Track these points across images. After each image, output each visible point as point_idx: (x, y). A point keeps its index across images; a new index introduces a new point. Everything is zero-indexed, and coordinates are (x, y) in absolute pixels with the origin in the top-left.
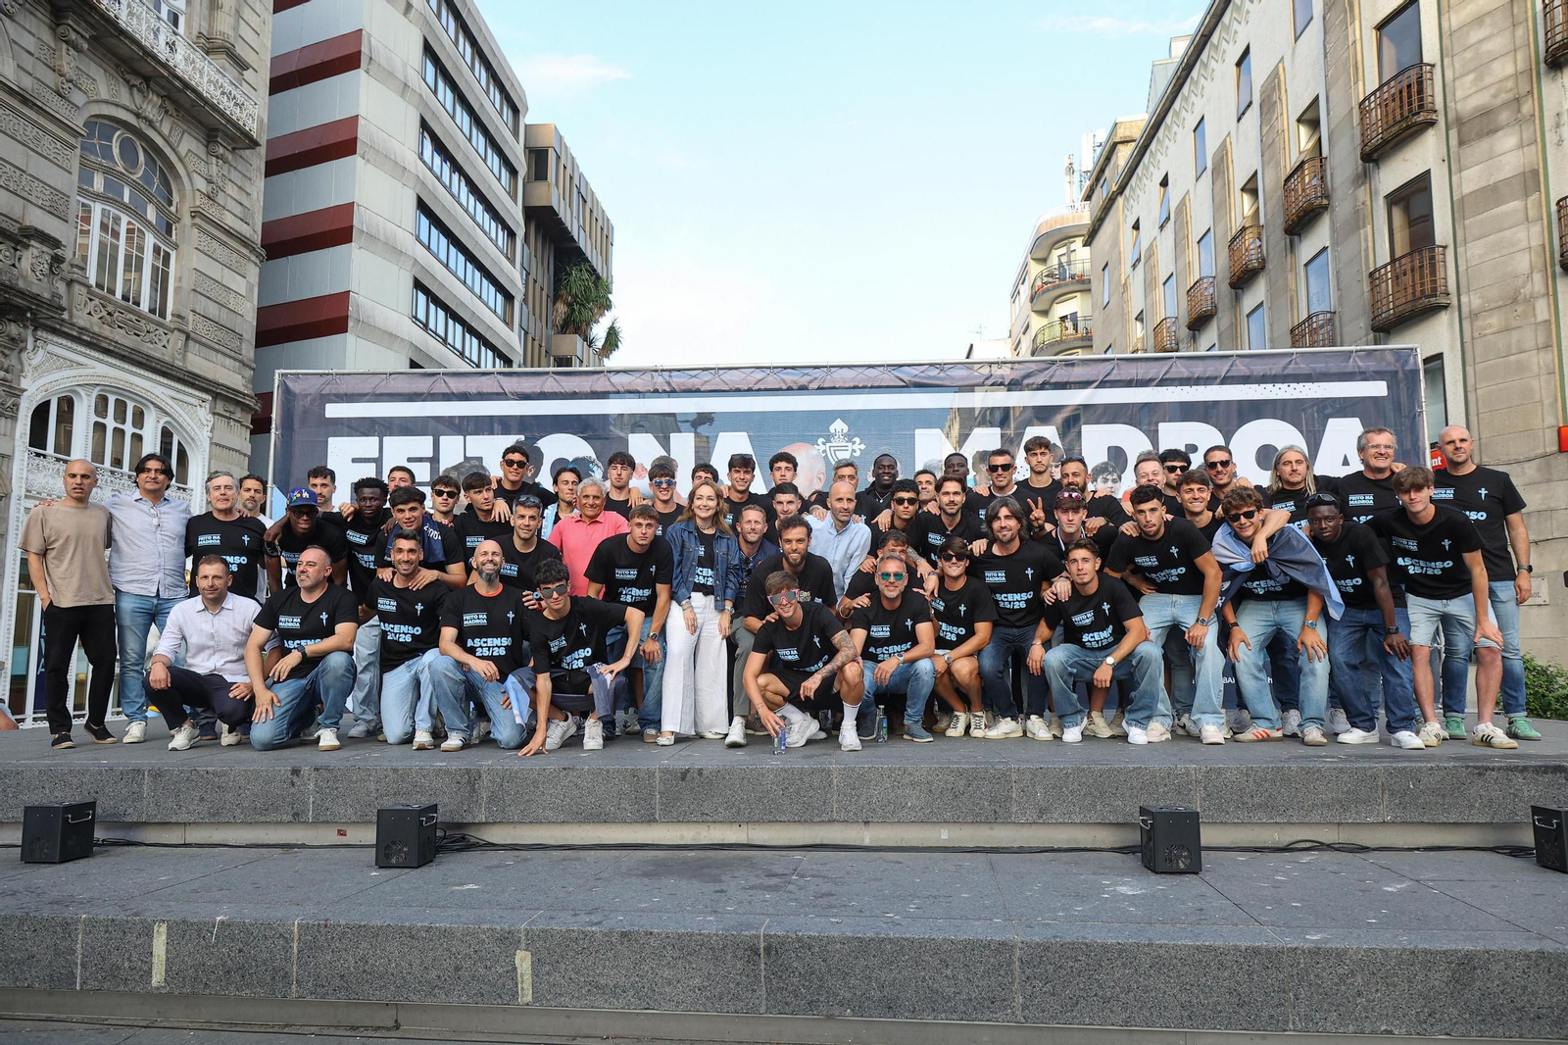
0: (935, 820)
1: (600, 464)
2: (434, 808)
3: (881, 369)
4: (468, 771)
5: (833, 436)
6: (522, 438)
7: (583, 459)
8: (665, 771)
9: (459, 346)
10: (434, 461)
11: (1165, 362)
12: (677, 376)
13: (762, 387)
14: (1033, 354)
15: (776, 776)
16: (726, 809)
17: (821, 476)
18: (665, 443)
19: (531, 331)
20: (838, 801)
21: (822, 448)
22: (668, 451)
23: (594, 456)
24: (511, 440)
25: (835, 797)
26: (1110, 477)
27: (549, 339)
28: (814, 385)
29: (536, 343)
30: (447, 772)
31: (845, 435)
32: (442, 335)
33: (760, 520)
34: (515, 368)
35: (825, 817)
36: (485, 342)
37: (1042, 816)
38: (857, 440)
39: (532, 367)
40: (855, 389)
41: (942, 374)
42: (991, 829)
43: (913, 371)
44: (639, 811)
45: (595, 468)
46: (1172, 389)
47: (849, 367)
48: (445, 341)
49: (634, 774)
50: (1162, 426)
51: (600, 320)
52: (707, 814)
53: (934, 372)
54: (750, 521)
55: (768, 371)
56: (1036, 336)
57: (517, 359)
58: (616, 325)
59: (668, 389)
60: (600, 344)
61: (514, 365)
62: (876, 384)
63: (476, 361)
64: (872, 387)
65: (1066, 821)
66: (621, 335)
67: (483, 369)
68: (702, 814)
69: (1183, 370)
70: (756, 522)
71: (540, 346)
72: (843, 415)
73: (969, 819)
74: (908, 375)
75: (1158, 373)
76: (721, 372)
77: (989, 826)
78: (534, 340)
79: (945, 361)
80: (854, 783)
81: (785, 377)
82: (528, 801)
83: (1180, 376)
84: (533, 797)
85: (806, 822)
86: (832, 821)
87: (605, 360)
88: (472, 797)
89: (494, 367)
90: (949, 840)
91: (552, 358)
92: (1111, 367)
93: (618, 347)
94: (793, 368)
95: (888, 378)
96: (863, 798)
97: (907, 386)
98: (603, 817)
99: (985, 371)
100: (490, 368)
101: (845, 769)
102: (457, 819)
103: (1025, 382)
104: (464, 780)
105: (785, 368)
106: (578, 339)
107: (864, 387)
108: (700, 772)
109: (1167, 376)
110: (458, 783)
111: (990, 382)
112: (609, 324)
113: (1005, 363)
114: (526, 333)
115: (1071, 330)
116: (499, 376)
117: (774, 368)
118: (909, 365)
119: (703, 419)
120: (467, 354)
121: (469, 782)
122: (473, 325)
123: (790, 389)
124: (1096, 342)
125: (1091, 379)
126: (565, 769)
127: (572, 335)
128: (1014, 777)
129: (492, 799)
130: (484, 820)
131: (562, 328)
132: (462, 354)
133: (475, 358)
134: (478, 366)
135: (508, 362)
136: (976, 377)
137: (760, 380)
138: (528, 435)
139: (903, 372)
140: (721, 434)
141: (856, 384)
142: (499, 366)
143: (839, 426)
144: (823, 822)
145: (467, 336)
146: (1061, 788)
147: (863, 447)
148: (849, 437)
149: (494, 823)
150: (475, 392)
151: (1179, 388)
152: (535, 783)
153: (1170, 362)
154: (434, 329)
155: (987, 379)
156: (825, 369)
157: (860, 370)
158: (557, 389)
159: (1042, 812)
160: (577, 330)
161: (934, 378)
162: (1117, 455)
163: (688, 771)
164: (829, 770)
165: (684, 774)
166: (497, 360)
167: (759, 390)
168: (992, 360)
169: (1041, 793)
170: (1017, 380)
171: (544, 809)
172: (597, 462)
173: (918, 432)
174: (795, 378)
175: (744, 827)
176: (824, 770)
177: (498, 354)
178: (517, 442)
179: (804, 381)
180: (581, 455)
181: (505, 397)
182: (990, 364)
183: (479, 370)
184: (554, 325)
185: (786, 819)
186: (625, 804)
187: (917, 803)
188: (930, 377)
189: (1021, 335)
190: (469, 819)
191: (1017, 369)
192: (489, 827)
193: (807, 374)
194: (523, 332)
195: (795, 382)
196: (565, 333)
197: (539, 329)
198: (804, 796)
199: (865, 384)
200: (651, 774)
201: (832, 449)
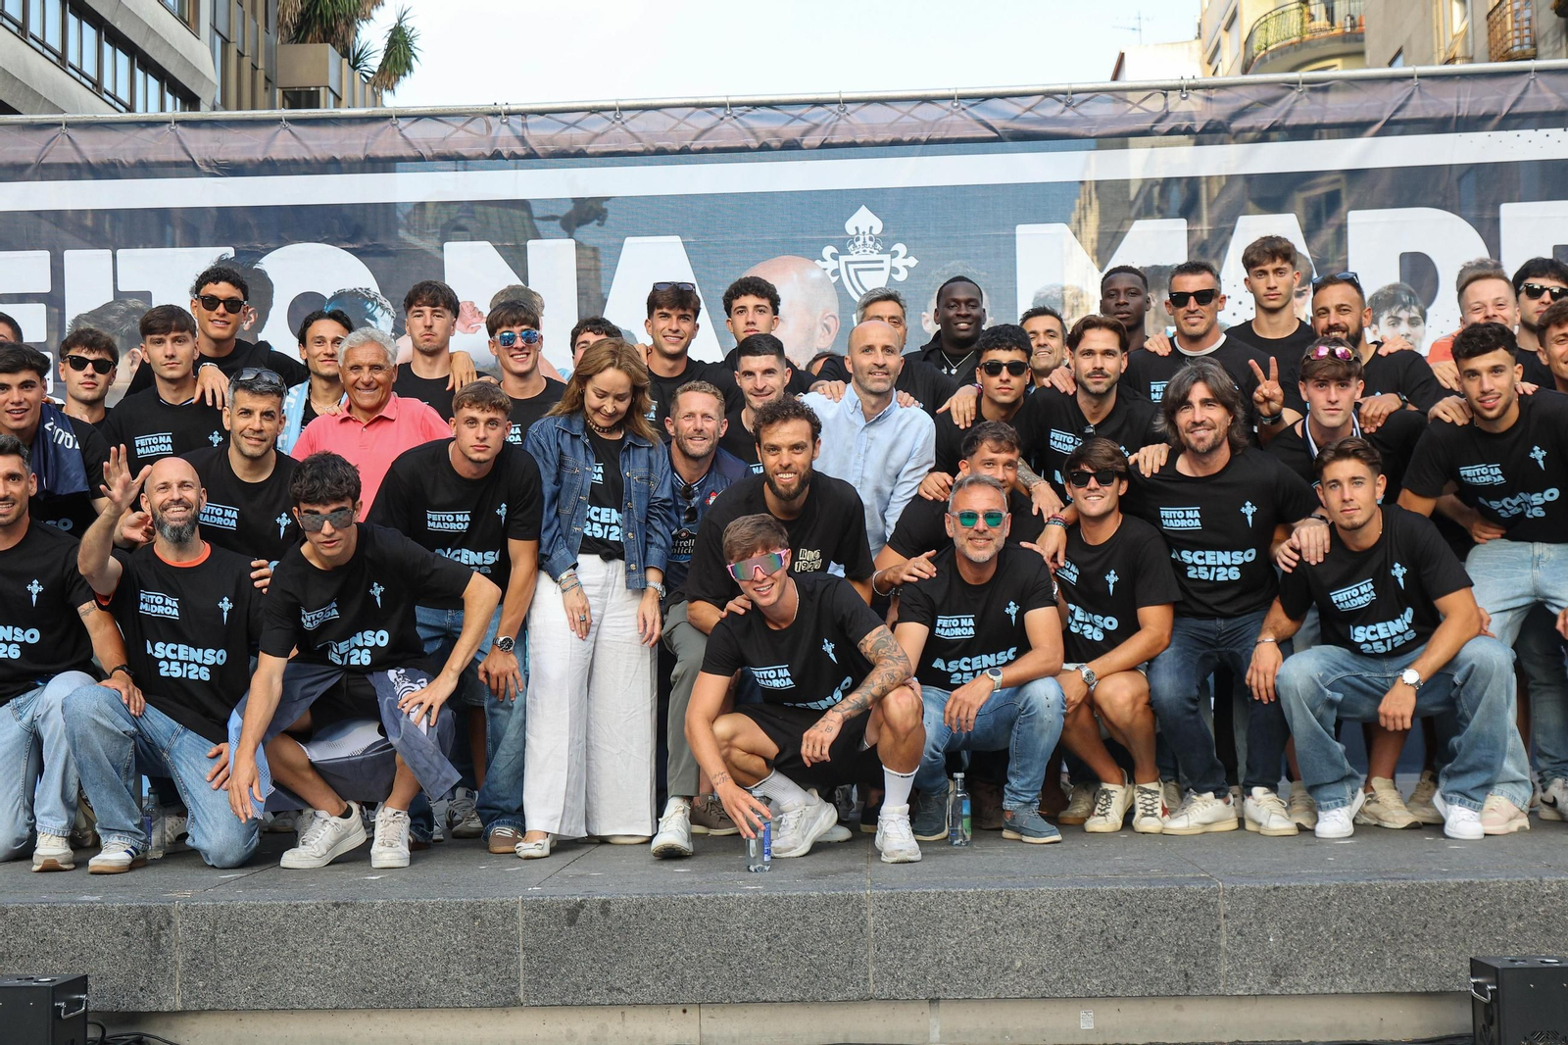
0: (1068, 993)
1: (388, 304)
2: (81, 984)
3: (947, 104)
4: (146, 912)
5: (853, 240)
6: (229, 252)
7: (354, 294)
8: (536, 907)
9: (90, 68)
10: (54, 300)
11: (1512, 80)
12: (537, 125)
13: (710, 144)
14: (1245, 70)
15: (754, 914)
16: (657, 979)
17: (831, 322)
18: (517, 259)
19: (236, 37)
20: (877, 961)
21: (831, 265)
22: (525, 278)
23: (375, 288)
24: (206, 257)
25: (872, 952)
26: (1404, 314)
27: (270, 53)
28: (814, 139)
29: (247, 62)
30: (104, 914)
31: (876, 239)
32: (57, 46)
33: (712, 412)
34: (205, 112)
35: (852, 992)
36: (144, 62)
37: (1278, 984)
38: (901, 248)
39: (239, 108)
40: (896, 145)
41: (1069, 114)
42: (1180, 1008)
43: (1011, 108)
44: (484, 985)
45: (378, 312)
46: (1527, 134)
47: (883, 101)
48: (61, 60)
49: (474, 914)
50: (1508, 211)
51: (375, 13)
52: (619, 990)
53: (1053, 110)
54: (692, 415)
55: (721, 112)
56: (1251, 34)
57: (209, 94)
58: (408, 24)
59: (520, 150)
60: (374, 62)
61: (203, 106)
62: (937, 136)
63: (126, 99)
64: (929, 142)
65: (1326, 990)
66: (416, 43)
67: (139, 114)
68: (611, 990)
69: (1550, 95)
70: (704, 415)
71: (255, 68)
72: (872, 199)
73: (1136, 990)
74: (1001, 116)
75: (1501, 104)
76: (626, 115)
77: (1173, 1003)
78: (241, 55)
79: (1075, 87)
80: (909, 924)
81: (756, 124)
82: (266, 968)
83: (1542, 108)
84: (275, 960)
85: (814, 1001)
86: (866, 999)
87: (386, 95)
88: (155, 961)
89: (162, 108)
90: (1098, 1031)
91: (278, 93)
92: (1409, 90)
93: (410, 68)
94: (770, 105)
95: (962, 124)
96: (927, 952)
97: (999, 139)
98: (414, 998)
99: (1156, 105)
100: (154, 112)
101: (890, 898)
102: (127, 1004)
103: (1236, 125)
104: (138, 930)
105: (756, 105)
106: (331, 53)
107: (914, 142)
108: (605, 908)
109: (1519, 109)
110: (127, 934)
111: (1165, 126)
112: (392, 22)
113: (1194, 88)
114: (226, 42)
115: (1321, 21)
116: (179, 129)
117: (733, 105)
118: (1002, 96)
119: (583, 214)
120: (107, 85)
121: (148, 933)
122: (118, 25)
123: (765, 148)
124: (1371, 44)
125: (1368, 117)
126: (337, 905)
127: (318, 45)
128: (1224, 906)
129: (196, 964)
130: (179, 1007)
131: (298, 30)
132: (97, 86)
133: (123, 94)
134: (130, 109)
135: (190, 100)
136: (1137, 118)
137: (704, 132)
138: (243, 246)
139: (993, 111)
140: (628, 240)
141: (897, 136)
142: (173, 109)
143: (864, 221)
144: (847, 1000)
145: (107, 48)
146: (1315, 926)
147: (912, 262)
148: (885, 243)
149: (200, 1012)
150: (132, 160)
151: (1542, 132)
152: (279, 930)
153: (1523, 81)
154: (38, 35)
155: (1159, 121)
156: (835, 107)
157: (904, 107)
158: (298, 152)
159: (1278, 973)
160: (329, 35)
161: (1054, 120)
162: (1418, 271)
163: (581, 905)
164: (860, 900)
165: (574, 913)
166: (169, 98)
167: (704, 151)
168: (1169, 83)
169: (1276, 937)
170: (1219, 123)
171: (298, 982)
172: (382, 299)
173: (1022, 230)
174: (774, 126)
175: (693, 1013)
176: (849, 899)
177: (171, 84)
178: (220, 260)
179: (792, 131)
180: (349, 286)
181: (192, 170)
182: (1165, 90)
183: (127, 116)
184: (281, 25)
185: (776, 997)
186: (457, 972)
187: (1033, 961)
188: (1045, 120)
189: (1221, 32)
190: (150, 1004)
191: (1220, 101)
192: (189, 1020)
193: (799, 117)
194: (218, 40)
195: (775, 134)
196: (303, 41)
197: (251, 33)
198: (811, 952)
199: (916, 135)
200: (508, 914)
201: (851, 267)
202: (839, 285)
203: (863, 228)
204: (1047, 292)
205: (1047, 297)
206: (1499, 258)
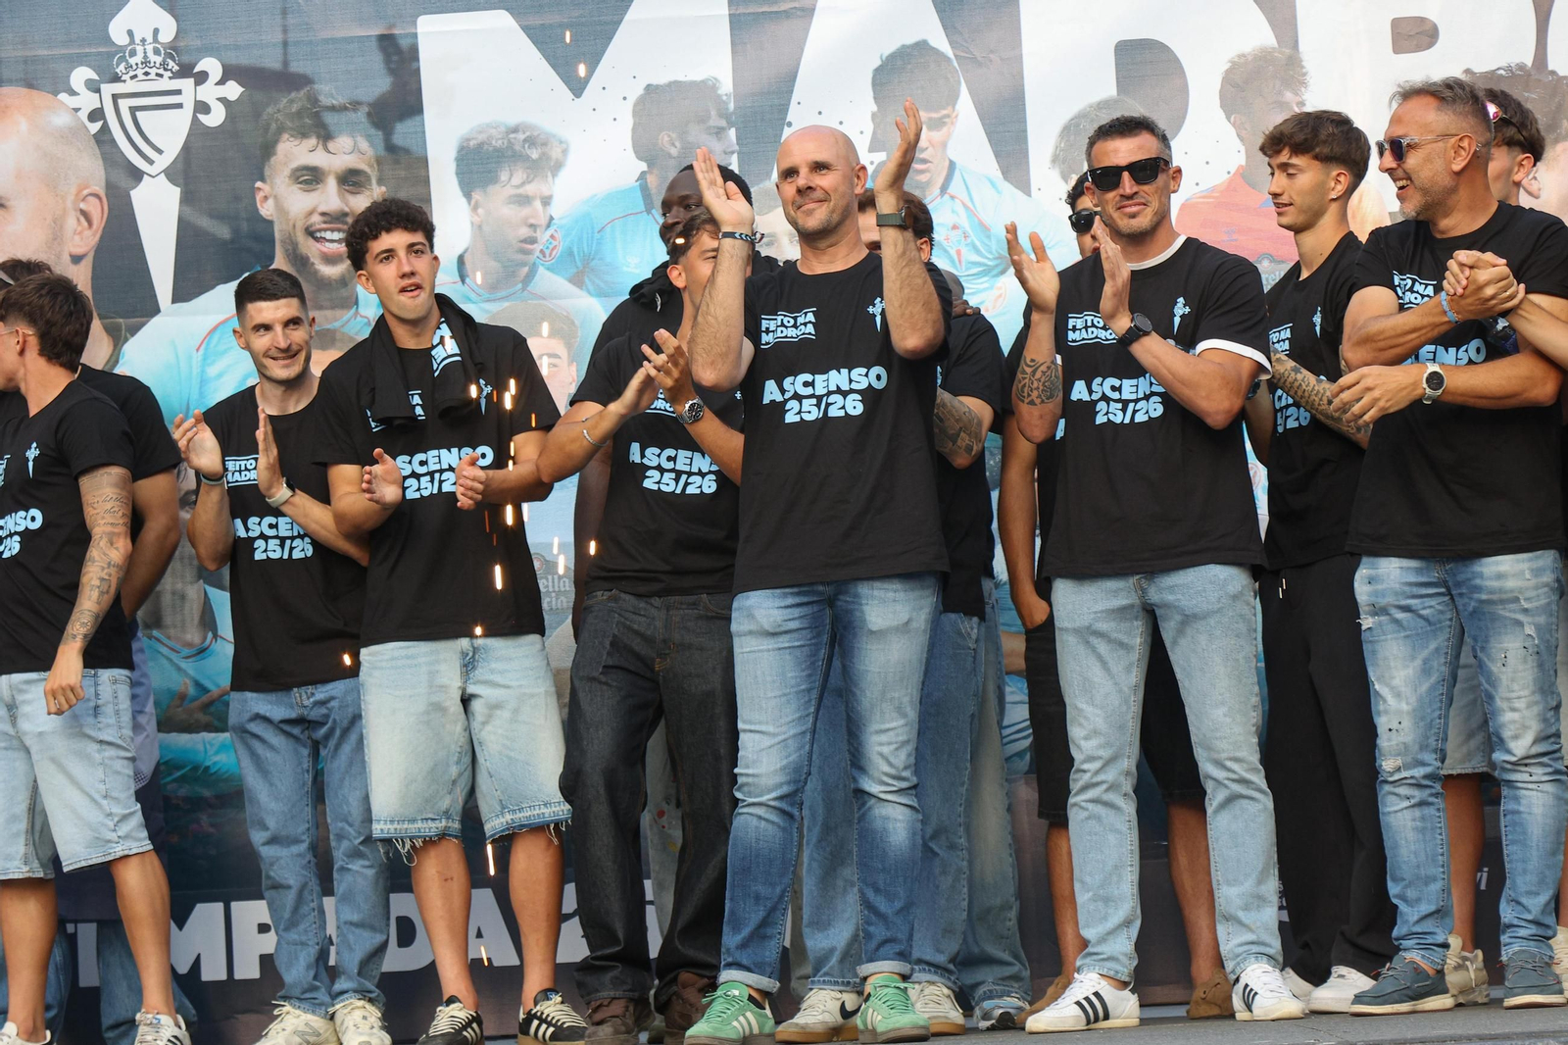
5: (124, 55)
17: (92, 206)
31: (166, 52)
38: (211, 66)
143: (143, 19)
147: (233, 91)
148: (182, 58)
201: (124, 104)
202: (104, 138)
203: (143, 32)
204: (482, 137)
205: (481, 145)
206: (1295, 45)
